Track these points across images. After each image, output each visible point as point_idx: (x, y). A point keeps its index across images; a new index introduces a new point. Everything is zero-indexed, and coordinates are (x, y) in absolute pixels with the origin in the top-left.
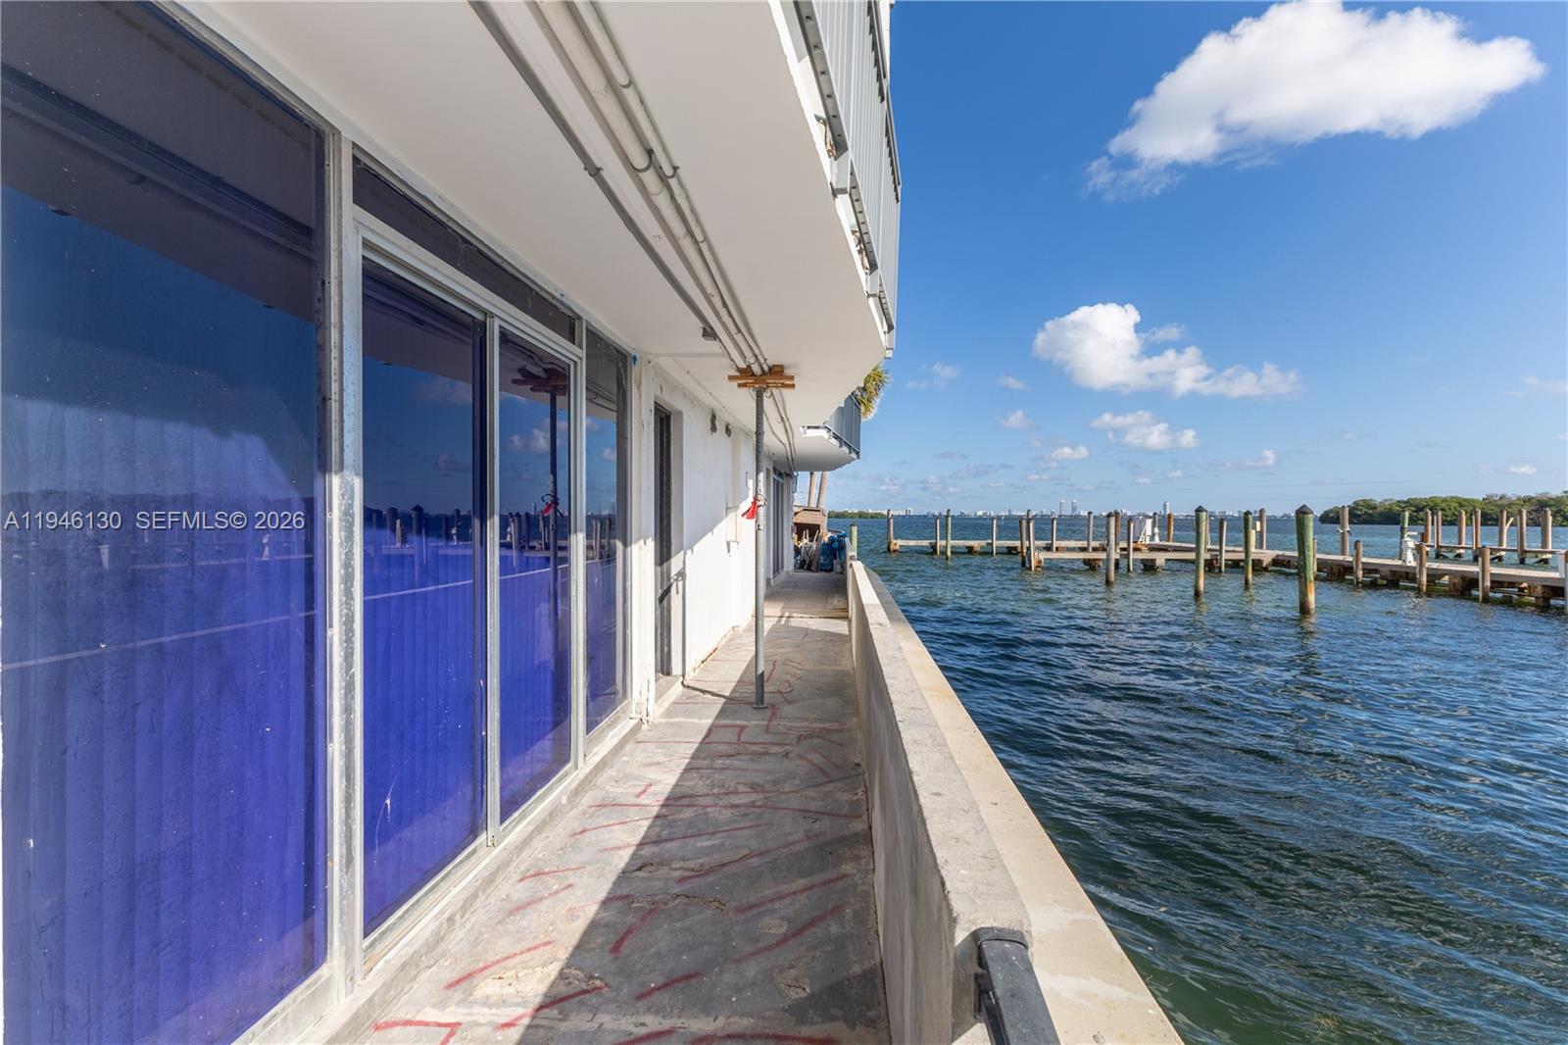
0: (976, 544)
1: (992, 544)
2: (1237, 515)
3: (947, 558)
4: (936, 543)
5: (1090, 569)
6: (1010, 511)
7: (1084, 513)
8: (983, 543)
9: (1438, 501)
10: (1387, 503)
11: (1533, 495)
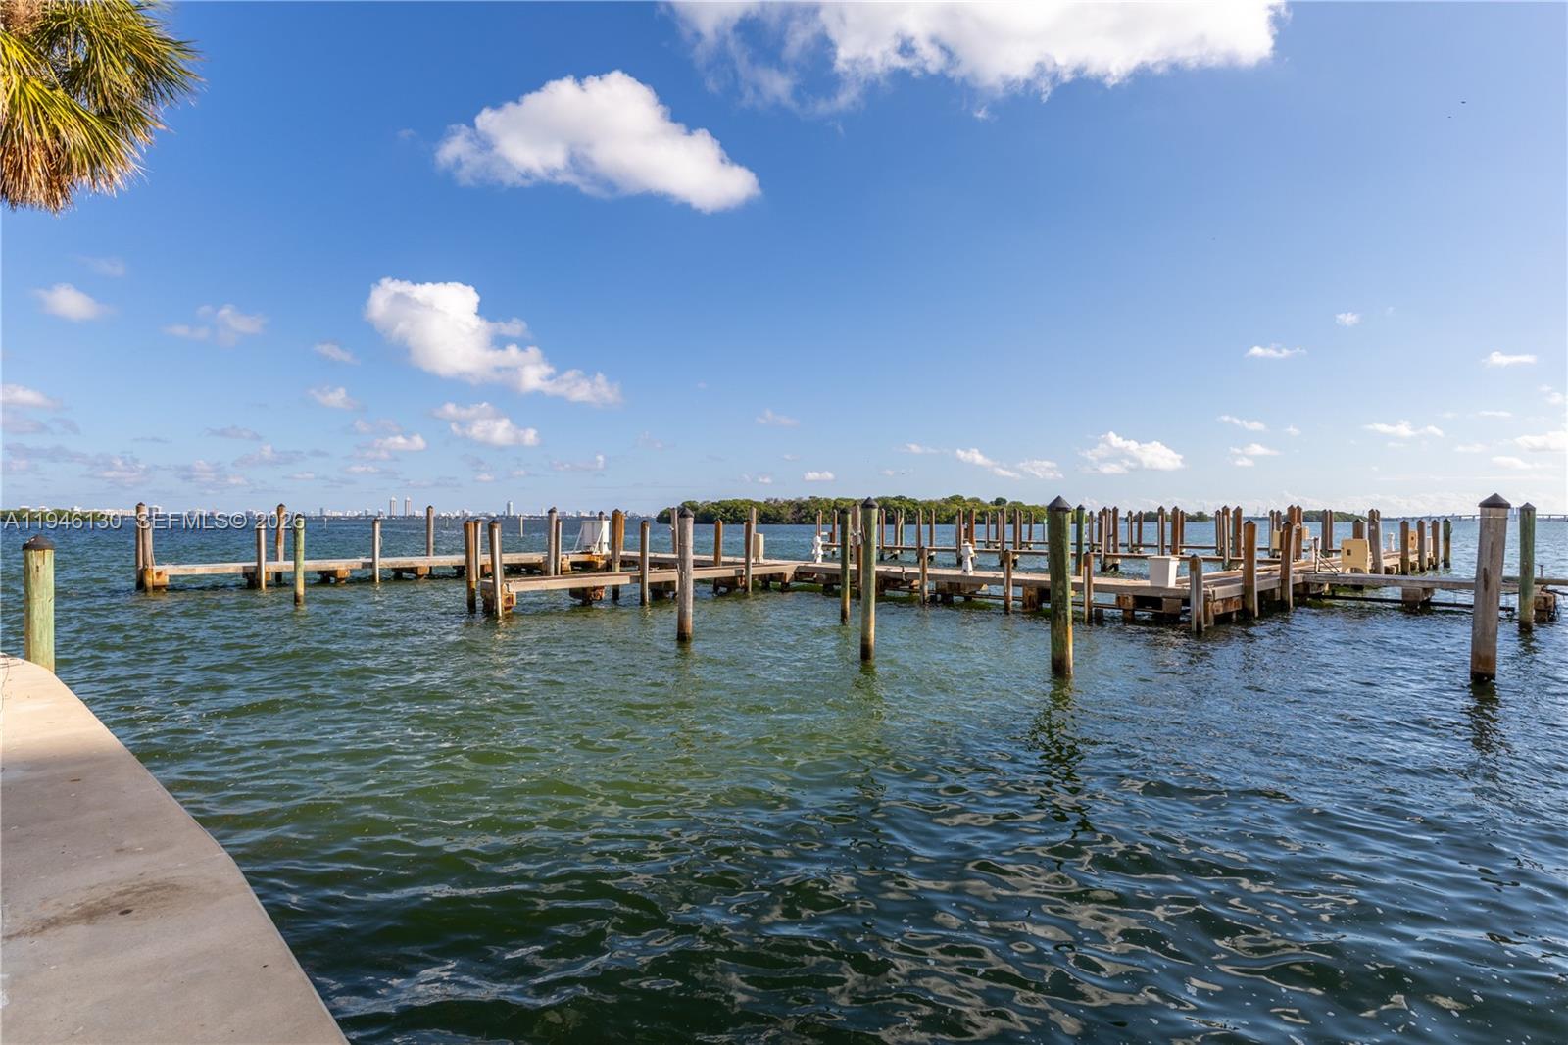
0: (342, 565)
1: (372, 565)
2: (575, 515)
3: (296, 599)
4: (258, 568)
5: (583, 604)
6: (322, 510)
7: (421, 513)
8: (356, 563)
9: (739, 503)
10: (704, 505)
11: (793, 499)
